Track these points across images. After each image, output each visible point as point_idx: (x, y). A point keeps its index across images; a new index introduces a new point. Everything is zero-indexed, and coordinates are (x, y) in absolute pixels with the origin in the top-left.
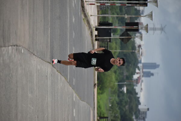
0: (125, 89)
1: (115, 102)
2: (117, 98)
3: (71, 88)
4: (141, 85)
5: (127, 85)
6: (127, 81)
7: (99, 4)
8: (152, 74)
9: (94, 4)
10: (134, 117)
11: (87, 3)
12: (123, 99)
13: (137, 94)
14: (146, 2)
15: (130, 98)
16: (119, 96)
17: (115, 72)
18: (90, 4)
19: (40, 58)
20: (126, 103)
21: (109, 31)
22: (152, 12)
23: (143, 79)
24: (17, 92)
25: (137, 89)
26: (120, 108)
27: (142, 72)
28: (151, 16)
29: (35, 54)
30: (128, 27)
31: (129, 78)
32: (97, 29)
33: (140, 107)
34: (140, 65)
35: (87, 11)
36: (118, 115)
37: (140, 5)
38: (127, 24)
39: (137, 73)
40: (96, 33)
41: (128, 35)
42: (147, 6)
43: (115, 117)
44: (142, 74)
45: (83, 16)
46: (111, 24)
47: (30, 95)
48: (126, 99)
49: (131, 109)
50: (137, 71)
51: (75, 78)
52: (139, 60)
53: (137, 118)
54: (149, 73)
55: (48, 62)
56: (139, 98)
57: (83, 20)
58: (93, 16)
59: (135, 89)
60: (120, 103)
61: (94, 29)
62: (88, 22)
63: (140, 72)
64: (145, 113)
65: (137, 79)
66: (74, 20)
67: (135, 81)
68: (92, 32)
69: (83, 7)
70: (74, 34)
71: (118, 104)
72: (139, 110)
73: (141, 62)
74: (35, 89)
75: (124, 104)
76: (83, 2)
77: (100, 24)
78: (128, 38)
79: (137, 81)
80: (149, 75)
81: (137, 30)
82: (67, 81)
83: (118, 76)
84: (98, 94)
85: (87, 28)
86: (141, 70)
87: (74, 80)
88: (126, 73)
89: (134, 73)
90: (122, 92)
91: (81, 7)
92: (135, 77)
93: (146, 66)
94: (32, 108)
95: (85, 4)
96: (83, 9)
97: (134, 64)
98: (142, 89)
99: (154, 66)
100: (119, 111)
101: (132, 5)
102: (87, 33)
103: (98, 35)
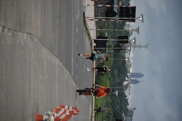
0: (117, 93)
1: (109, 103)
2: (110, 99)
3: (74, 83)
4: (129, 90)
5: (118, 90)
6: (118, 86)
7: (97, 20)
8: (138, 82)
9: (93, 20)
10: (123, 115)
11: (88, 18)
12: (115, 100)
13: (126, 96)
14: (134, 18)
15: (120, 99)
16: (112, 98)
17: (109, 79)
18: (91, 20)
19: (49, 50)
20: (118, 103)
21: (105, 43)
22: (139, 27)
23: (131, 85)
24: (30, 71)
25: (126, 93)
26: (112, 107)
27: (130, 80)
28: (138, 30)
29: (46, 46)
30: (120, 40)
31: (120, 84)
32: (95, 41)
33: (128, 107)
35: (88, 25)
36: (111, 112)
37: (129, 21)
38: (119, 38)
39: (127, 81)
40: (95, 44)
41: (120, 46)
42: (135, 22)
43: (108, 114)
44: (130, 81)
45: (84, 29)
46: (107, 38)
47: (41, 77)
48: (118, 100)
49: (121, 108)
50: (127, 79)
51: (77, 76)
52: (128, 70)
53: (125, 115)
54: (136, 80)
55: (56, 56)
56: (128, 99)
57: (84, 32)
58: (92, 29)
59: (125, 93)
60: (113, 104)
61: (93, 41)
62: (89, 35)
63: (129, 80)
64: (132, 112)
65: (126, 85)
66: (77, 30)
67: (124, 86)
68: (91, 43)
69: (85, 21)
70: (77, 41)
71: (111, 104)
72: (127, 109)
73: (129, 73)
74: (45, 73)
75: (116, 105)
76: (85, 17)
77: (98, 37)
78: (119, 49)
79: (127, 86)
80: (135, 82)
81: (127, 42)
82: (71, 76)
83: (112, 82)
85: (87, 39)
86: (130, 78)
87: (77, 77)
88: (117, 81)
89: (124, 80)
90: (115, 95)
91: (83, 21)
92: (125, 83)
93: (133, 75)
94: (43, 88)
95: (87, 19)
96: (84, 23)
97: (124, 74)
98: (130, 93)
99: (140, 75)
100: (112, 109)
101: (123, 21)
102: (88, 43)
103: (96, 46)
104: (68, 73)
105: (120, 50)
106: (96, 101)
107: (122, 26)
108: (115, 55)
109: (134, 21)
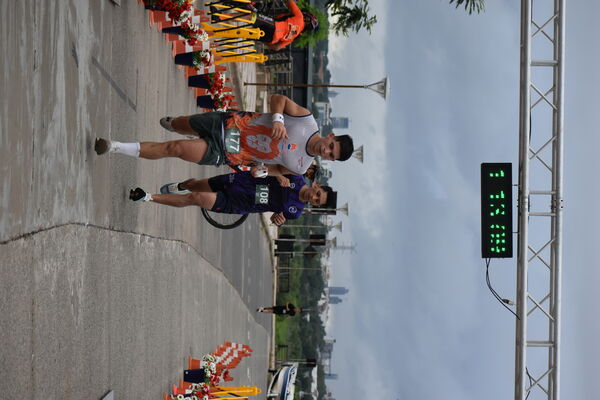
0: (308, 317)
1: (296, 332)
2: (298, 327)
3: (245, 306)
4: (327, 313)
5: (310, 313)
6: (311, 308)
8: (340, 301)
10: (318, 350)
12: (306, 329)
13: (322, 323)
15: (314, 327)
16: (300, 325)
17: (297, 297)
20: (310, 332)
21: (291, 245)
22: (341, 222)
23: (330, 305)
25: (323, 317)
26: (302, 339)
27: (328, 298)
28: (340, 227)
30: (313, 240)
31: (314, 303)
32: (277, 242)
33: (325, 338)
34: (326, 289)
36: (300, 346)
37: (327, 213)
38: (312, 237)
39: (323, 299)
40: (275, 247)
41: (313, 250)
42: (336, 214)
43: (296, 348)
44: (328, 300)
45: (261, 226)
46: (293, 237)
48: (309, 328)
49: (315, 340)
50: (323, 296)
51: (249, 295)
52: (325, 283)
53: (321, 350)
54: (337, 298)
56: (324, 327)
59: (320, 318)
60: (302, 334)
61: (273, 242)
62: (267, 233)
63: (326, 297)
64: (331, 345)
67: (320, 307)
68: (270, 246)
70: (250, 243)
71: (300, 334)
72: (324, 342)
73: (327, 286)
75: (307, 335)
77: (280, 236)
79: (323, 307)
80: (336, 301)
81: (323, 244)
82: (241, 297)
84: (277, 320)
85: (265, 239)
86: (327, 295)
87: (249, 297)
88: (309, 299)
89: (319, 298)
90: (305, 320)
92: (321, 303)
93: (333, 290)
97: (319, 288)
98: (327, 317)
99: (342, 291)
100: (300, 342)
101: (318, 213)
102: (265, 245)
103: (279, 249)
104: (236, 292)
105: (313, 255)
106: (277, 330)
107: (315, 220)
108: (305, 262)
109: (334, 213)
